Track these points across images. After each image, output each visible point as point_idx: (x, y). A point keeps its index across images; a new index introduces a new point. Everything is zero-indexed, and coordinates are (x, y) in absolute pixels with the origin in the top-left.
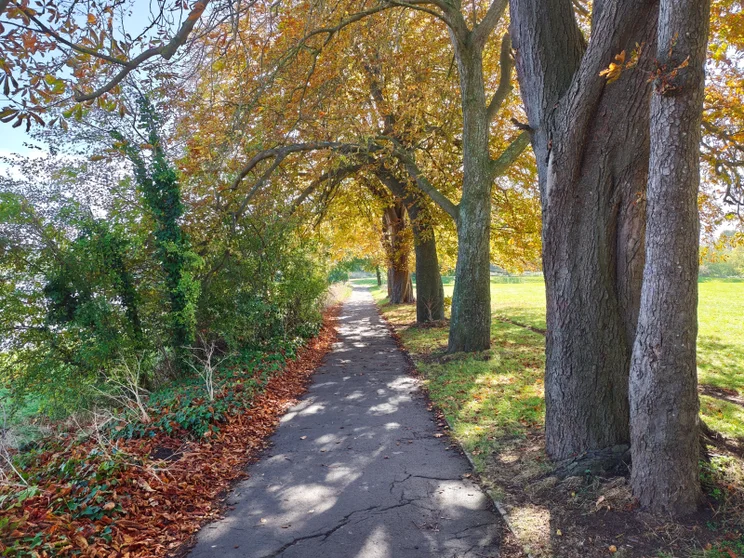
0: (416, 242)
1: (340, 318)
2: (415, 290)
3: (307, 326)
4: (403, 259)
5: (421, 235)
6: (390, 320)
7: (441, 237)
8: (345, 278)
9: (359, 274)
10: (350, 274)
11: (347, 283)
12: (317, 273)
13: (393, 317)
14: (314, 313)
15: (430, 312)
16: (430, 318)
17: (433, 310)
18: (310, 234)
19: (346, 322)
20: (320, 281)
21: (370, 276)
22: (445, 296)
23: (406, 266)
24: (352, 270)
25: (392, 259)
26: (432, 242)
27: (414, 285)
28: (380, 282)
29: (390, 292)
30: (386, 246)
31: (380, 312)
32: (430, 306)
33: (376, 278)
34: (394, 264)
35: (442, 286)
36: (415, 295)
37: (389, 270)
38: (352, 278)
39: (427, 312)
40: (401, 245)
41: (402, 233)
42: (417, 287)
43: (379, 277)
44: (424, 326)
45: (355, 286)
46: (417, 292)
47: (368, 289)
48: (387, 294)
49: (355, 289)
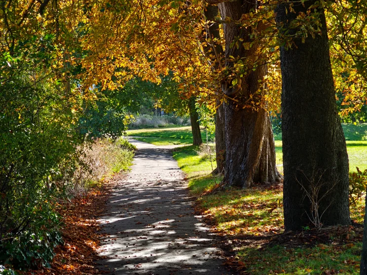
0: (282, 41)
1: (103, 221)
2: (279, 156)
3: (25, 239)
4: (253, 80)
5: (295, 24)
6: (222, 226)
7: (342, 29)
8: (116, 128)
9: (149, 118)
10: (128, 117)
11: (122, 139)
12: (48, 116)
13: (228, 217)
14: (43, 210)
15: (316, 206)
16: (317, 222)
17: (323, 203)
18: (35, 25)
19: (118, 231)
20: (58, 132)
21: (175, 123)
22: (352, 169)
23: (259, 98)
24: (133, 109)
25: (225, 82)
26: (321, 42)
27: (278, 143)
28: (197, 138)
29: (221, 160)
30: (213, 51)
31: (199, 208)
32: (315, 190)
33: (190, 128)
34: (231, 93)
35: (344, 146)
36: (280, 166)
37: (220, 109)
38: (133, 126)
39: (308, 206)
40: (248, 46)
41: (249, 21)
42: (285, 149)
43: (195, 125)
44: (301, 240)
45: (140, 146)
46: (285, 159)
47: (170, 154)
48: (215, 165)
49: (139, 153)
